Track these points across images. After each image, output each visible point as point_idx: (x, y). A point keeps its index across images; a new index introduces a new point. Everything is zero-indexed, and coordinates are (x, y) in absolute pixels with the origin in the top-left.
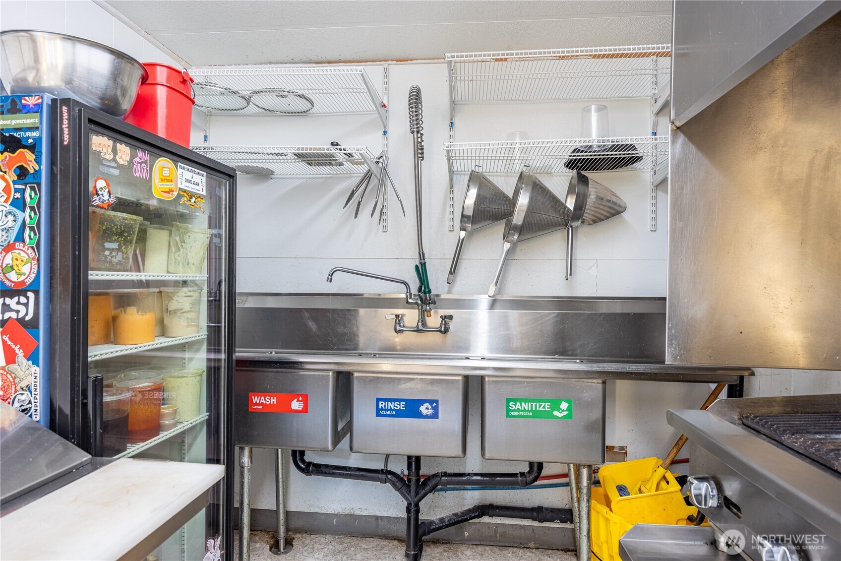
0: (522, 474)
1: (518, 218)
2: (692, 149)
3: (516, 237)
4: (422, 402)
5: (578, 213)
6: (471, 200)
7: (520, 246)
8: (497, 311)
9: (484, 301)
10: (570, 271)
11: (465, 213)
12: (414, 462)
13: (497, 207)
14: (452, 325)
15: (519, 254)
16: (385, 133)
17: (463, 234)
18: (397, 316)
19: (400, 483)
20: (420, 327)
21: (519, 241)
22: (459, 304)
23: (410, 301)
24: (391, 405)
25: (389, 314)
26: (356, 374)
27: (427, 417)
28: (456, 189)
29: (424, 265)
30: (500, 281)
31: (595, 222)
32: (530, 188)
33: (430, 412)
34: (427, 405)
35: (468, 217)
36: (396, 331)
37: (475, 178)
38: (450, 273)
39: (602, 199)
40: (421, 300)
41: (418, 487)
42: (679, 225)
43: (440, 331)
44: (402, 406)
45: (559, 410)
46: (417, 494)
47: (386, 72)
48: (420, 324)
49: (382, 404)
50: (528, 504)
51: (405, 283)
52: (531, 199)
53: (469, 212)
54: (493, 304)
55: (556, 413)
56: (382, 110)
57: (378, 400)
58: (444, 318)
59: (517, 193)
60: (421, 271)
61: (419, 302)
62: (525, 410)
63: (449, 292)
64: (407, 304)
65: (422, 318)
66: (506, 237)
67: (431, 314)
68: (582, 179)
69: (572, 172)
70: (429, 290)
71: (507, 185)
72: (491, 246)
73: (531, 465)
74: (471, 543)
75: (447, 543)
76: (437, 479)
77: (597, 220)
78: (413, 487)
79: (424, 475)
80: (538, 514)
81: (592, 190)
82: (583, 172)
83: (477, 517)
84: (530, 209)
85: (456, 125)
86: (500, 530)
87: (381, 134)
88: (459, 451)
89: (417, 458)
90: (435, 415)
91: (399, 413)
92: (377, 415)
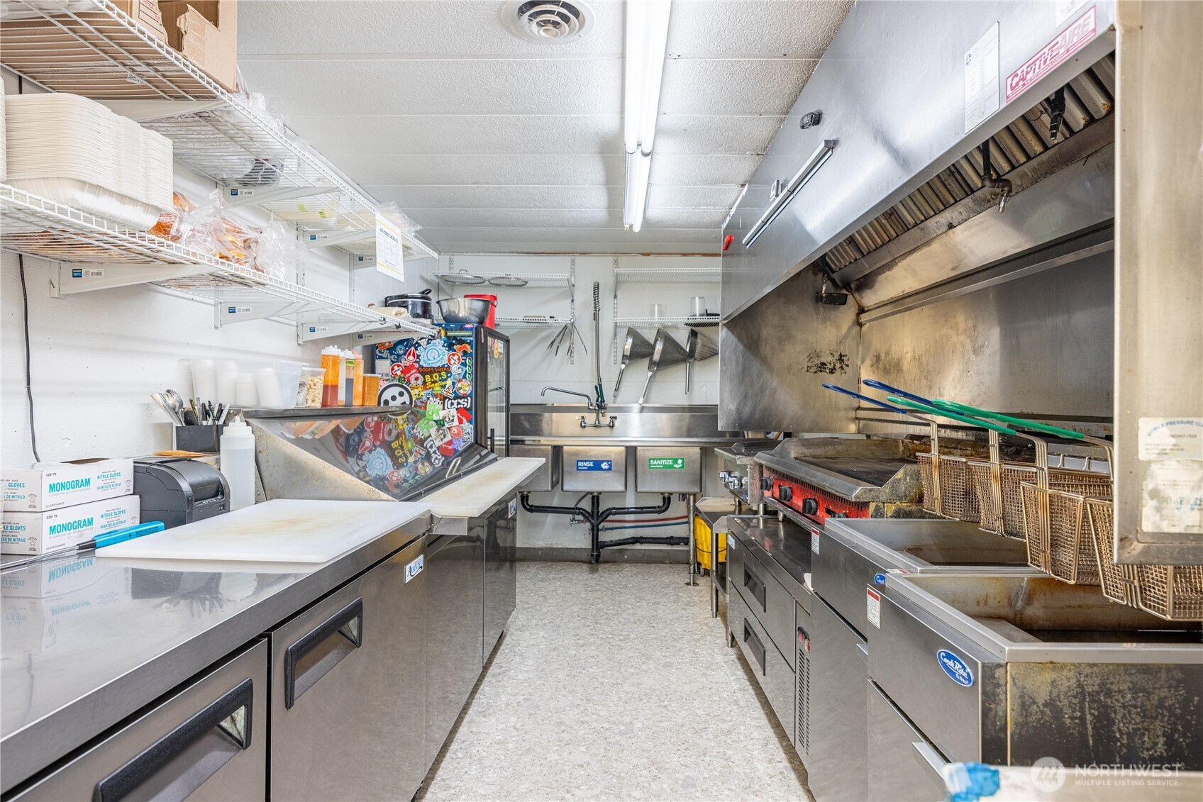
0: (659, 507)
1: (656, 357)
2: (730, 333)
3: (655, 368)
4: (603, 462)
5: (691, 354)
6: (628, 346)
7: (659, 373)
8: (645, 414)
9: (636, 407)
10: (689, 388)
11: (625, 354)
12: (596, 499)
13: (643, 350)
14: (616, 423)
15: (658, 378)
16: (573, 301)
17: (623, 366)
18: (583, 417)
19: (588, 516)
20: (597, 424)
21: (657, 370)
22: (619, 410)
23: (591, 407)
24: (585, 464)
25: (577, 416)
26: (565, 448)
27: (605, 470)
28: (618, 337)
29: (600, 386)
30: (646, 396)
31: (702, 359)
32: (663, 339)
33: (607, 467)
34: (605, 463)
35: (626, 356)
36: (581, 426)
37: (632, 332)
38: (616, 390)
39: (705, 346)
40: (598, 406)
41: (598, 517)
42: (724, 368)
43: (610, 426)
44: (591, 464)
45: (677, 464)
46: (597, 519)
47: (573, 262)
48: (597, 422)
49: (580, 464)
50: (664, 536)
51: (588, 397)
52: (664, 346)
53: (628, 353)
54: (642, 410)
55: (675, 466)
56: (572, 287)
57: (578, 461)
58: (612, 418)
59: (656, 340)
60: (599, 389)
61: (597, 408)
62: (659, 465)
63: (614, 402)
64: (589, 410)
65: (598, 418)
66: (649, 368)
67: (603, 416)
68: (694, 334)
69: (689, 328)
70: (603, 401)
71: (650, 336)
72: (641, 373)
73: (664, 498)
74: (629, 561)
75: (614, 562)
76: (610, 512)
77: (703, 358)
78: (595, 516)
79: (601, 509)
80: (671, 541)
81: (699, 341)
82: (695, 329)
83: (633, 543)
84: (664, 352)
85: (618, 297)
86: (647, 553)
87: (570, 300)
88: (622, 488)
89: (598, 497)
90: (610, 469)
91: (590, 468)
92: (578, 469)
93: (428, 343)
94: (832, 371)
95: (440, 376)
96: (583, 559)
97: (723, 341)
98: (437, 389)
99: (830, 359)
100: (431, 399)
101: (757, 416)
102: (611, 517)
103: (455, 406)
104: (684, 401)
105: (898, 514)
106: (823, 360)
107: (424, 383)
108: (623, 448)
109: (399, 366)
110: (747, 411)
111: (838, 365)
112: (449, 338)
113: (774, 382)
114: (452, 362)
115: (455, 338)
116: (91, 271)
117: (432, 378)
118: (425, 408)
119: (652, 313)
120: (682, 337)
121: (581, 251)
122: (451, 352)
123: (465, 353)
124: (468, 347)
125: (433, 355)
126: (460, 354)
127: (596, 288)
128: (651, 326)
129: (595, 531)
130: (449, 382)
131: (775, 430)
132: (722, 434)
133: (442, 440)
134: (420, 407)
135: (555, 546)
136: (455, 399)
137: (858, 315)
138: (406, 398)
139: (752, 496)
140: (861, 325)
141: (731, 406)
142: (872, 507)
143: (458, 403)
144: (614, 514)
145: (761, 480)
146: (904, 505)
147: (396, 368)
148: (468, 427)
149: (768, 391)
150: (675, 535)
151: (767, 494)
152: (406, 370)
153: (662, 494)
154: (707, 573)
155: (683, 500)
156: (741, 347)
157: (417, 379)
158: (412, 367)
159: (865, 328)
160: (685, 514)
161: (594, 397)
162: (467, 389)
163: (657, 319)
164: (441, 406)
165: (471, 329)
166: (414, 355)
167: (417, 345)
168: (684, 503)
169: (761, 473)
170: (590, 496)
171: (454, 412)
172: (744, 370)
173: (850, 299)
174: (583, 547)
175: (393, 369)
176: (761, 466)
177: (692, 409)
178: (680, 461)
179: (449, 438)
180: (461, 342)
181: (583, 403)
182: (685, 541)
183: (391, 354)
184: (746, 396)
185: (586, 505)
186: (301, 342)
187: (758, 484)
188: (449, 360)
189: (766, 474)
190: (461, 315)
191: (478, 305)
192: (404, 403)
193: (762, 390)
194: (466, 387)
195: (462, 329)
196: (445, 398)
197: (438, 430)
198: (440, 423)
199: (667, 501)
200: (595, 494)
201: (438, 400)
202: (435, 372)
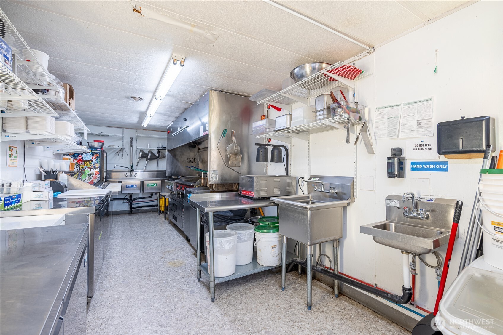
0: (150, 197)
1: (149, 157)
4: (134, 185)
5: (158, 157)
6: (140, 154)
10: (158, 166)
13: (145, 155)
14: (137, 175)
15: (149, 163)
16: (123, 141)
17: (139, 160)
18: (127, 174)
19: (128, 200)
21: (149, 161)
22: (138, 171)
25: (125, 173)
26: (122, 182)
28: (138, 152)
30: (146, 168)
32: (150, 153)
33: (135, 186)
36: (126, 176)
37: (141, 151)
38: (136, 166)
39: (162, 155)
40: (132, 170)
43: (134, 176)
44: (131, 186)
47: (123, 130)
49: (127, 186)
53: (140, 156)
54: (144, 171)
55: (154, 186)
56: (123, 138)
57: (126, 185)
58: (135, 174)
59: (148, 153)
60: (132, 166)
62: (150, 185)
63: (136, 169)
64: (128, 172)
65: (131, 174)
66: (146, 160)
67: (133, 173)
68: (159, 152)
69: (158, 150)
70: (133, 169)
71: (147, 152)
72: (144, 162)
73: (151, 194)
74: (140, 212)
75: (136, 213)
76: (135, 199)
77: (161, 158)
78: (131, 200)
79: (133, 198)
80: (152, 206)
81: (160, 154)
82: (159, 150)
83: (142, 207)
84: (151, 156)
85: (137, 141)
86: (146, 210)
87: (122, 141)
88: (140, 192)
89: (132, 195)
90: (136, 187)
91: (130, 187)
92: (126, 187)
93: (86, 154)
94: (193, 162)
95: (90, 162)
96: (126, 213)
97: (167, 155)
98: (89, 166)
99: (192, 159)
100: (87, 168)
101: (175, 172)
102: (136, 201)
103: (94, 170)
104: (156, 169)
105: (198, 187)
106: (191, 160)
107: (84, 164)
108: (140, 182)
109: (76, 160)
110: (173, 171)
111: (194, 161)
112: (92, 152)
113: (180, 165)
114: (93, 159)
115: (94, 152)
116: (37, 143)
117: (87, 163)
118: (85, 171)
119: (147, 147)
120: (156, 152)
121: (126, 127)
122: (93, 156)
123: (98, 157)
124: (98, 155)
125: (87, 157)
126: (96, 157)
127: (131, 139)
128: (147, 149)
129: (131, 205)
130: (92, 164)
131: (180, 176)
132: (166, 177)
133: (90, 180)
134: (83, 171)
135: (117, 210)
136: (94, 169)
137: (198, 150)
138: (78, 168)
139: (174, 190)
140: (199, 152)
141: (169, 170)
142: (194, 186)
143: (95, 170)
144: (137, 199)
145: (176, 186)
146: (199, 186)
147: (75, 160)
148: (98, 176)
149: (178, 167)
150: (154, 204)
151: (177, 188)
152: (79, 161)
153: (150, 193)
154: (163, 212)
155: (156, 195)
156: (171, 156)
157: (82, 163)
158: (80, 160)
159: (200, 153)
160: (156, 199)
161: (130, 168)
162: (98, 166)
163: (149, 148)
164: (90, 171)
165: (99, 150)
166: (81, 157)
167: (82, 154)
168: (156, 196)
169: (176, 184)
170: (129, 195)
171: (94, 172)
172: (172, 162)
173: (197, 146)
174: (126, 210)
175: (74, 160)
176: (176, 183)
177: (157, 171)
178: (156, 184)
179: (92, 179)
180: (96, 154)
181: (127, 169)
182: (157, 205)
183: (73, 156)
184: (173, 168)
185: (128, 197)
186: (54, 154)
187: (176, 187)
188: (92, 158)
189: (177, 184)
190: (95, 146)
191: (101, 144)
192: (78, 170)
193: (177, 166)
194: (98, 165)
195: (96, 150)
196: (91, 168)
197: (89, 177)
198: (89, 175)
199: (152, 195)
200: (131, 194)
201: (89, 169)
202: (88, 161)
